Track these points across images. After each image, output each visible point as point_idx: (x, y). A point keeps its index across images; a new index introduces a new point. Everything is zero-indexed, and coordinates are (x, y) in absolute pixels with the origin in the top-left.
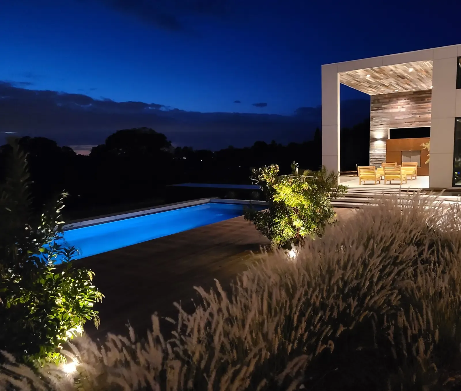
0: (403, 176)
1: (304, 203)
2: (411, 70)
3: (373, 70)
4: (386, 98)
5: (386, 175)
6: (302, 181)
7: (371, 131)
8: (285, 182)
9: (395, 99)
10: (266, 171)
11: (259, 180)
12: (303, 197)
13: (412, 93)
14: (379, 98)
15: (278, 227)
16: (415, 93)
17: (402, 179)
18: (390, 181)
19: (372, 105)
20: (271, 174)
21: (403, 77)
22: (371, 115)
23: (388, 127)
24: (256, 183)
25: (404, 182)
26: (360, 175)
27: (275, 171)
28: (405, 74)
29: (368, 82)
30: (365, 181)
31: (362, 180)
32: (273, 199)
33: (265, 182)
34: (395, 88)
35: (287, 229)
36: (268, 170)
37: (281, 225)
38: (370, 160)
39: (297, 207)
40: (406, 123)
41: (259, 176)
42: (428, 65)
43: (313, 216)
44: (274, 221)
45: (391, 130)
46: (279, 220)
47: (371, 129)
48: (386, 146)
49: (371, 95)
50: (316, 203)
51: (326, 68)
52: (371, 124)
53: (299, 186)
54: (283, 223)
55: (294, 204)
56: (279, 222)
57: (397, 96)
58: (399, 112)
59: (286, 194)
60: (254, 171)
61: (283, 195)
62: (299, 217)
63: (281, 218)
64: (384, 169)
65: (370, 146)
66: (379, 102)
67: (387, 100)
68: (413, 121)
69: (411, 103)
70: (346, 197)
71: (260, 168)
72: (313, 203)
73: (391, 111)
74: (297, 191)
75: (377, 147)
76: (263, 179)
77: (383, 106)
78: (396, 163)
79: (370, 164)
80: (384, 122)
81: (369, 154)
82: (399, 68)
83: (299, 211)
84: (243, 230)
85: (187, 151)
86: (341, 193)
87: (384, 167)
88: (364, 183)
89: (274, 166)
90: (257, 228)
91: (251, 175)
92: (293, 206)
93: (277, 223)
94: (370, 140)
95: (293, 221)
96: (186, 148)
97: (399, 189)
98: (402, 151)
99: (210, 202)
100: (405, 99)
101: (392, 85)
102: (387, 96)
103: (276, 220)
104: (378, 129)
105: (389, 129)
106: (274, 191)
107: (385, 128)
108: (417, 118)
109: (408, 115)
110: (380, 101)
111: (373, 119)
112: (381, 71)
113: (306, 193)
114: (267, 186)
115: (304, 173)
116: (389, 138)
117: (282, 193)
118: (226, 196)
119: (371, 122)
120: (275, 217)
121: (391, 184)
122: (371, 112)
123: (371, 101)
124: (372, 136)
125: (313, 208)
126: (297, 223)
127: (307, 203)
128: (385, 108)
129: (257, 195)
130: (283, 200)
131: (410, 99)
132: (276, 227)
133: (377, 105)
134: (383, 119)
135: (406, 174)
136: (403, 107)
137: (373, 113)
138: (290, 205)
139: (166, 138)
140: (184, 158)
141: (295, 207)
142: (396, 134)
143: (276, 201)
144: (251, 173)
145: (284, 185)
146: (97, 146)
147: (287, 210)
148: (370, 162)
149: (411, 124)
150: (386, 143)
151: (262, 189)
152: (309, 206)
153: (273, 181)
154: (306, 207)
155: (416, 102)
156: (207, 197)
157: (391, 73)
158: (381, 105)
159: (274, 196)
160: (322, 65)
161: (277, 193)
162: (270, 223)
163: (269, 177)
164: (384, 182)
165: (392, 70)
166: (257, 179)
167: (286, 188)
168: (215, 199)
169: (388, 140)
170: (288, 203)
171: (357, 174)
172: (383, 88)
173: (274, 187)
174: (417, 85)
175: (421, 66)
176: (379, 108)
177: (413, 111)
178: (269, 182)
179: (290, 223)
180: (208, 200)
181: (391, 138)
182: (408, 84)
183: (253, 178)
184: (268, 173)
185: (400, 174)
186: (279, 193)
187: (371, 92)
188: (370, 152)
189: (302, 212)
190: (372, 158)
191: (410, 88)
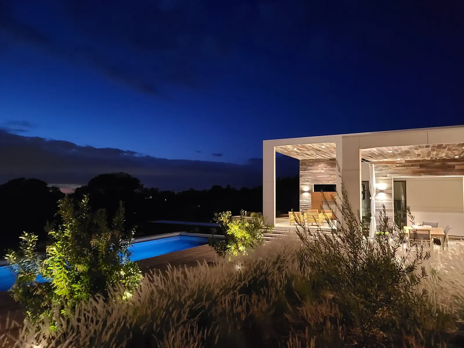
0: (320, 220)
1: (245, 235)
2: (323, 147)
3: (298, 146)
4: (310, 162)
5: (308, 219)
6: (245, 222)
7: (300, 185)
8: (234, 222)
9: (317, 163)
10: (224, 215)
11: (219, 220)
12: (245, 232)
13: (329, 160)
14: (306, 162)
15: (230, 251)
16: (330, 159)
17: (320, 222)
18: (312, 223)
19: (300, 167)
20: (226, 217)
21: (319, 151)
22: (300, 174)
23: (312, 183)
24: (217, 222)
25: (322, 224)
26: (291, 218)
27: (229, 215)
28: (321, 149)
29: (296, 152)
30: (294, 223)
31: (292, 222)
32: (227, 232)
33: (223, 221)
34: (316, 156)
35: (235, 252)
36: (225, 214)
37: (232, 250)
38: (300, 207)
39: (242, 238)
40: (325, 180)
41: (219, 218)
42: (334, 145)
43: (251, 244)
44: (227, 247)
45: (315, 185)
46: (230, 246)
47: (300, 184)
48: (311, 197)
49: (300, 159)
50: (254, 236)
51: (266, 143)
52: (300, 180)
53: (243, 224)
54: (233, 248)
55: (240, 236)
56: (230, 247)
57: (318, 161)
58: (320, 173)
59: (235, 230)
60: (216, 214)
61: (233, 230)
62: (243, 245)
63: (232, 245)
64: (307, 214)
65: (300, 196)
66: (305, 165)
67: (311, 164)
68: (331, 179)
69: (328, 167)
70: (273, 233)
71: (220, 213)
72: (252, 236)
73: (314, 171)
74: (242, 228)
75: (305, 197)
76: (221, 220)
77: (308, 168)
78: (318, 210)
79: (300, 210)
80: (309, 179)
81: (299, 202)
82: (316, 146)
83: (243, 240)
84: (206, 254)
85: (153, 191)
86: (270, 230)
87: (307, 213)
88: (293, 224)
89: (228, 212)
90: (216, 252)
91: (214, 217)
92: (239, 237)
93: (229, 248)
94: (300, 192)
95: (239, 247)
96: (152, 189)
97: (316, 229)
98: (322, 201)
99: (180, 235)
100: (324, 164)
101: (313, 154)
102: (311, 161)
103: (228, 246)
104: (305, 184)
105: (313, 184)
106: (228, 228)
107: (310, 184)
108: (332, 178)
109: (326, 175)
110: (307, 164)
111: (301, 176)
112: (303, 147)
113: (247, 229)
114: (224, 224)
115: (251, 215)
116: (313, 191)
117: (232, 229)
118: (192, 231)
119: (300, 179)
120: (227, 245)
121: (312, 225)
122: (300, 171)
123: (300, 164)
124: (302, 188)
125: (251, 239)
126: (241, 248)
127: (248, 236)
128: (310, 169)
129: (215, 230)
130: (233, 233)
131: (327, 164)
132: (229, 251)
133: (305, 167)
134: (309, 177)
135: (322, 218)
136: (322, 170)
137: (301, 173)
138: (237, 237)
139: (139, 181)
140: (151, 197)
141: (241, 238)
142: (318, 188)
143: (229, 234)
144: (214, 216)
145: (234, 224)
146: (80, 186)
147: (235, 240)
148: (300, 208)
149: (328, 182)
150: (311, 194)
151: (220, 226)
152: (249, 238)
153: (227, 221)
154: (247, 238)
155: (331, 166)
156: (178, 231)
157: (311, 148)
158: (307, 167)
159: (228, 231)
160: (263, 141)
161: (230, 229)
162: (224, 248)
163: (225, 219)
164: (307, 224)
165: (310, 146)
166: (218, 220)
167: (235, 226)
168: (184, 233)
169: (313, 192)
170: (236, 236)
171: (288, 216)
172: (307, 156)
173: (228, 225)
174: (330, 155)
175: (329, 145)
176: (306, 169)
177: (329, 173)
178: (225, 222)
179: (237, 248)
180: (178, 234)
181: (315, 191)
182: (324, 154)
183: (215, 219)
184: (225, 216)
185: (318, 218)
186: (231, 229)
187: (299, 158)
188: (300, 201)
189: (245, 241)
190: (301, 205)
191: (327, 157)
